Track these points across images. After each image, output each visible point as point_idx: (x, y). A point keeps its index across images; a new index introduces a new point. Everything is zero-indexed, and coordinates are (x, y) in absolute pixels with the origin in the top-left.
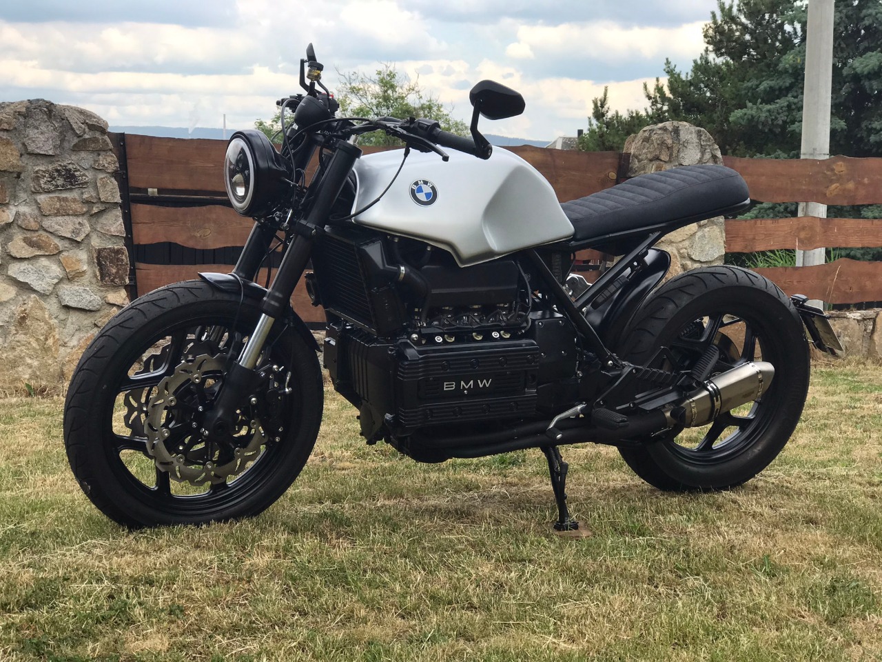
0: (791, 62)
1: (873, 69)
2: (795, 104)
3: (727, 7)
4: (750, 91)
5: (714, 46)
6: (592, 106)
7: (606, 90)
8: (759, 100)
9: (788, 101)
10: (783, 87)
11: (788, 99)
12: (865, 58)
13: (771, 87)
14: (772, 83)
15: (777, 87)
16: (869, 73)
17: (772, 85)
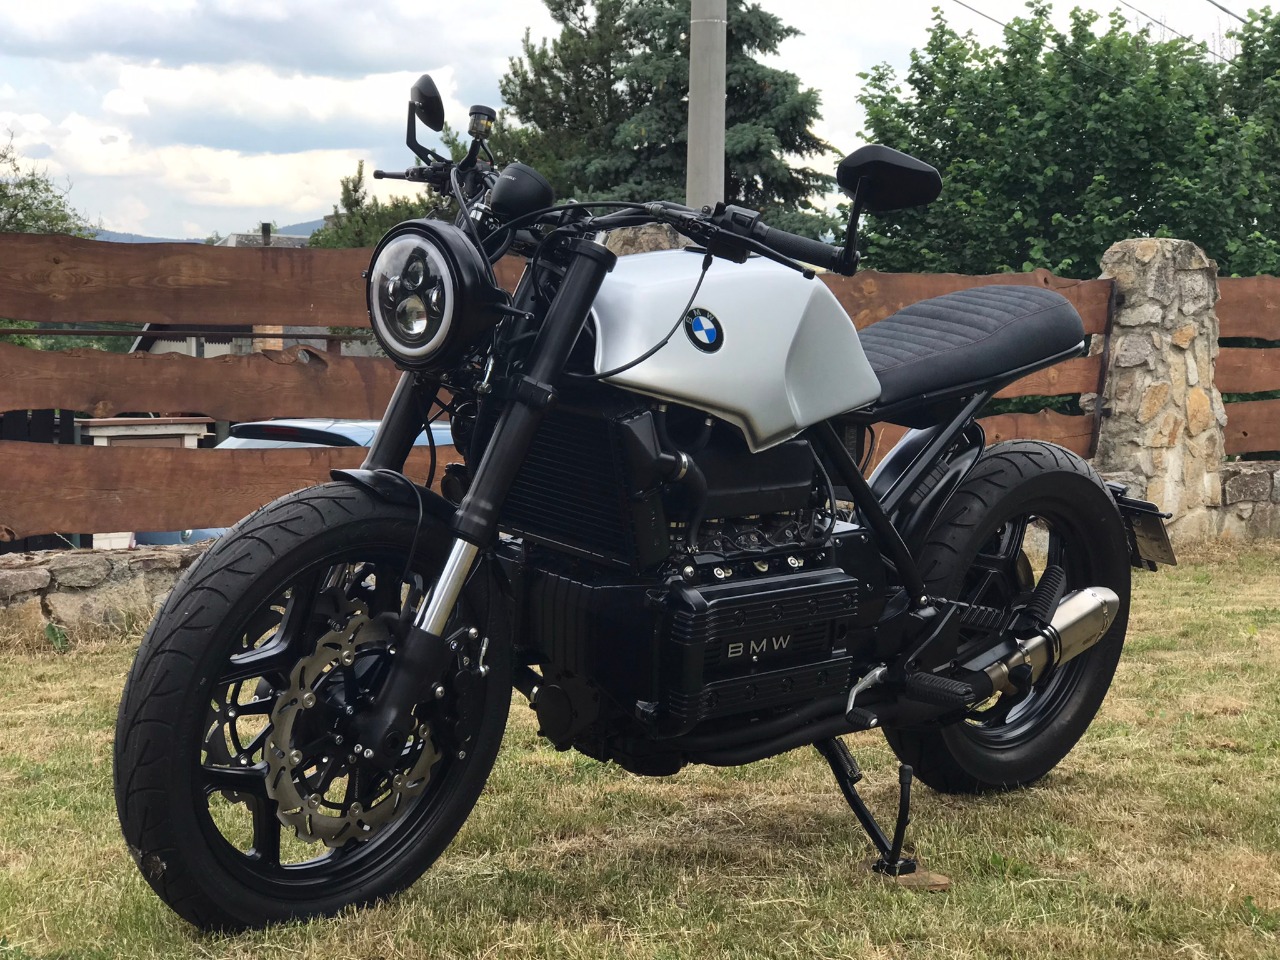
0: (633, 133)
1: (748, 147)
2: (639, 193)
3: (537, 51)
4: (574, 173)
5: (518, 107)
6: (341, 189)
7: (361, 166)
8: (591, 187)
9: (630, 189)
10: (621, 169)
11: (629, 186)
12: (733, 131)
13: (604, 169)
14: (606, 163)
15: (613, 168)
16: (743, 153)
17: (607, 165)
